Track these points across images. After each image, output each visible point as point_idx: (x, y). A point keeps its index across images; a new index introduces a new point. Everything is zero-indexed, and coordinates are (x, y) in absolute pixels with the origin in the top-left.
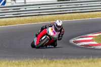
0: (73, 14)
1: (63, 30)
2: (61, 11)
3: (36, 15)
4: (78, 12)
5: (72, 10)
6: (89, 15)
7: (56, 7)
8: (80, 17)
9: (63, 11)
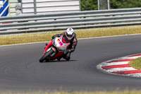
0: (101, 29)
1: (75, 40)
2: (85, 24)
3: (51, 30)
4: (109, 26)
5: (101, 23)
6: (125, 30)
7: (79, 19)
8: (112, 33)
9: (88, 24)
